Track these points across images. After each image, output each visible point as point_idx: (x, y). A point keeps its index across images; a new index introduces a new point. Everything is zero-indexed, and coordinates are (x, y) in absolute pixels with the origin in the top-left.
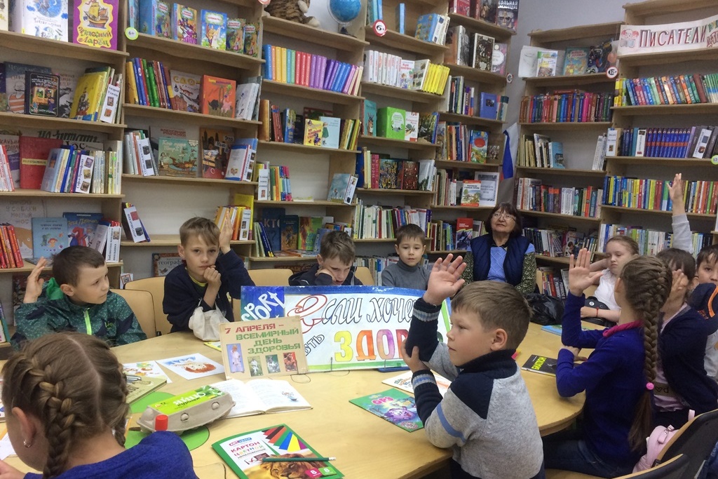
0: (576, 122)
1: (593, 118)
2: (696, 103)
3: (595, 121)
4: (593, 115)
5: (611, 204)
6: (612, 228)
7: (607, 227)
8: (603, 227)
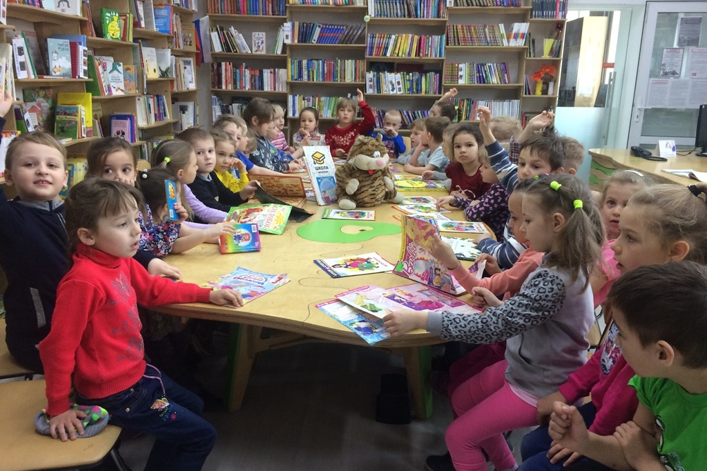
0: (261, 15)
1: (271, 13)
2: (346, 4)
3: (273, 15)
4: (270, 11)
5: (296, 80)
6: (297, 98)
7: (294, 97)
8: (290, 98)
